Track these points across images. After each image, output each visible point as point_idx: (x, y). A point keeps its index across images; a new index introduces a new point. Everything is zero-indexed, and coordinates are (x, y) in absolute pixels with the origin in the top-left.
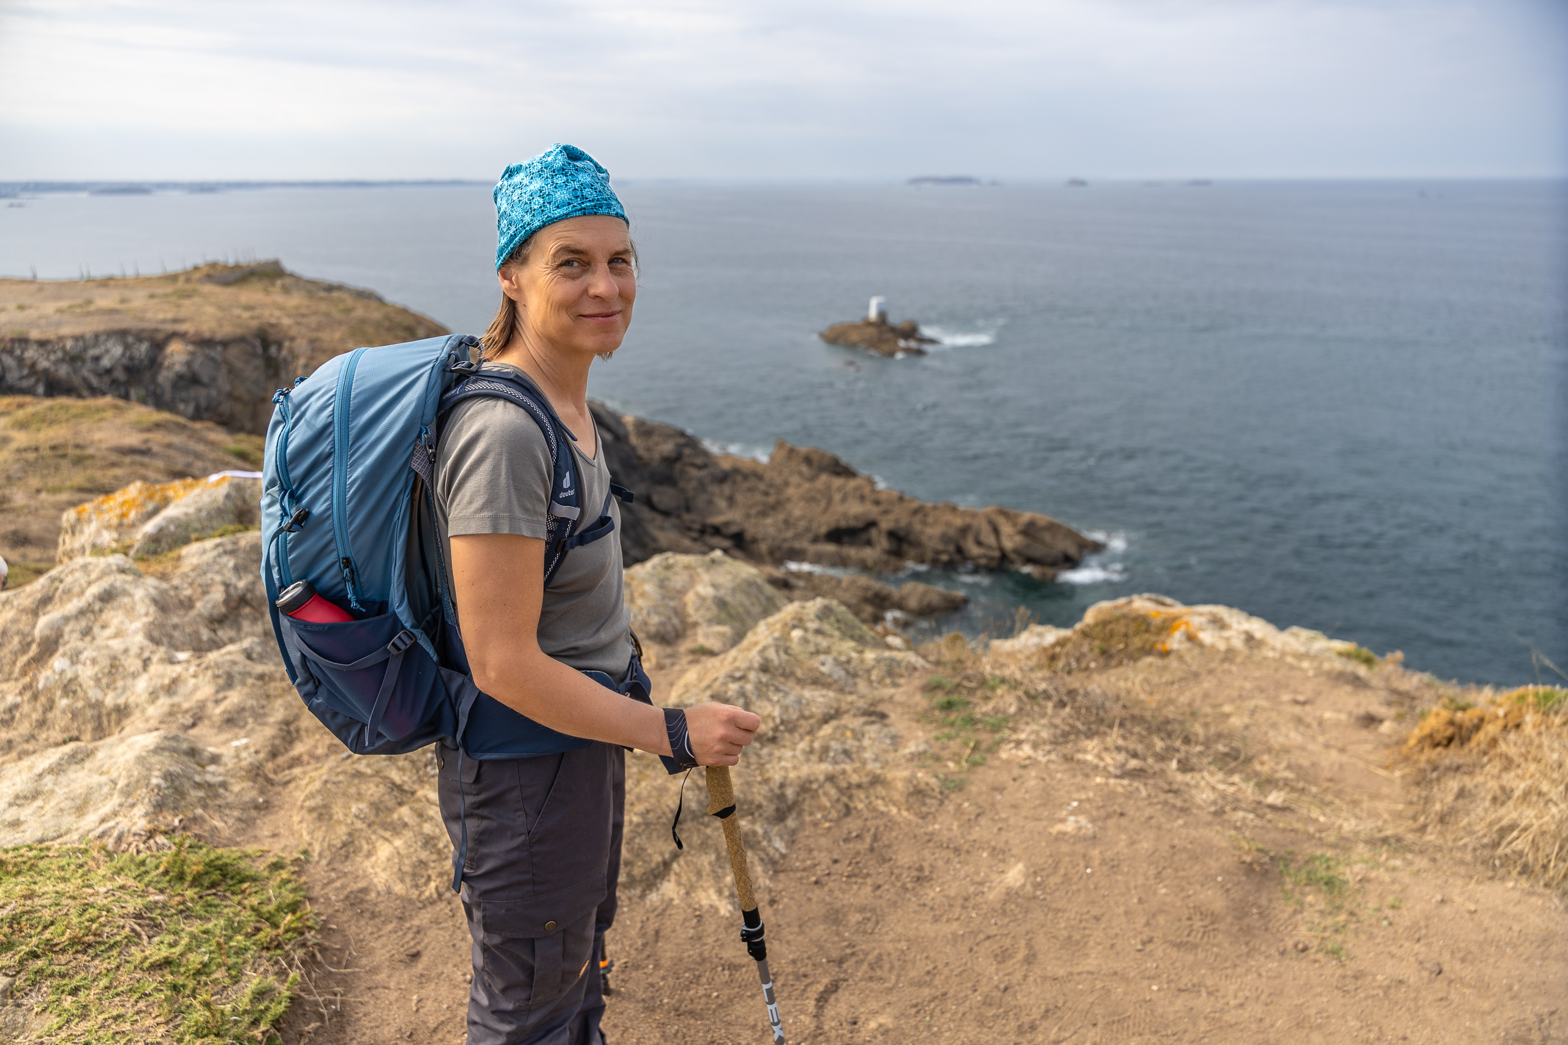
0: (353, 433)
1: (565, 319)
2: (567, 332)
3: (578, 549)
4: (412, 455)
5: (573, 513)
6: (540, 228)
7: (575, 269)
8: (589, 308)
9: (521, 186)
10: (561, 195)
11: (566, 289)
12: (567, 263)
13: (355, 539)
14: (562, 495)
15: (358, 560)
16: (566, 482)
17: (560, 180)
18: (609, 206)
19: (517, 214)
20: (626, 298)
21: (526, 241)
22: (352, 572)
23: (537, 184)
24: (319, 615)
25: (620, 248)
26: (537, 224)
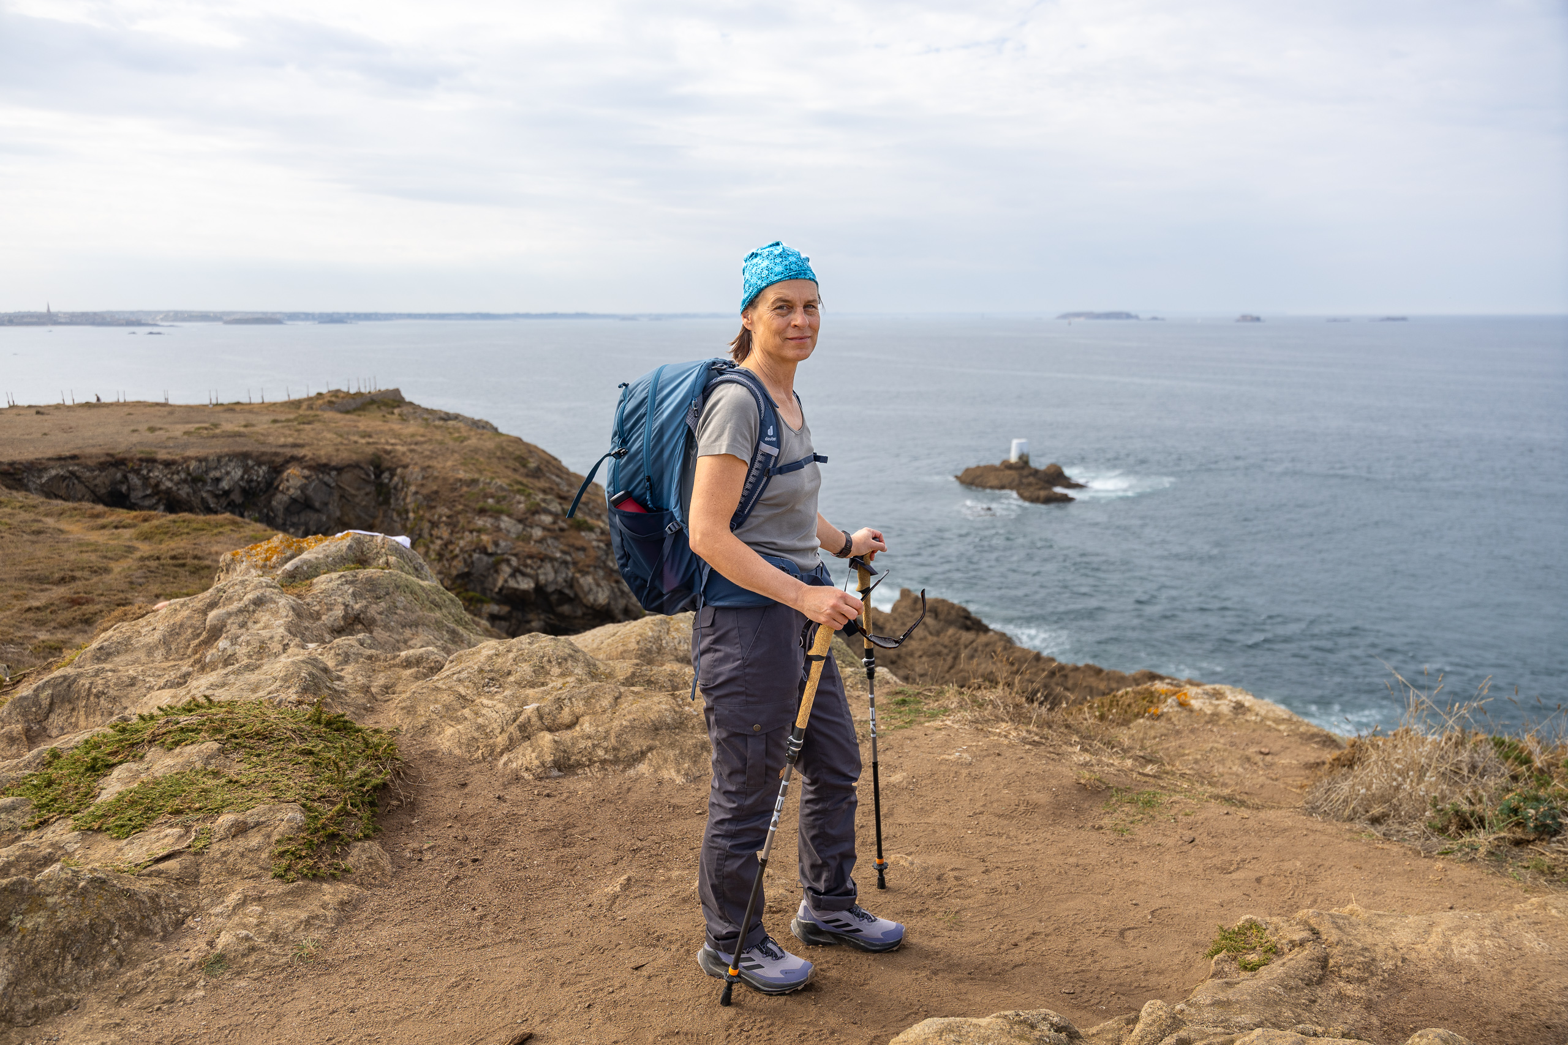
0: (657, 402)
1: (778, 340)
2: (780, 347)
3: (779, 476)
4: (686, 414)
5: (774, 451)
6: (766, 287)
7: (784, 311)
8: (791, 333)
9: (757, 265)
10: (779, 269)
11: (778, 322)
12: (780, 307)
13: (653, 464)
14: (767, 439)
15: (655, 478)
16: (770, 432)
17: (778, 260)
18: (805, 274)
19: (753, 281)
20: (814, 329)
21: (757, 296)
22: (651, 485)
23: (766, 263)
24: (630, 508)
25: (811, 298)
26: (764, 285)
